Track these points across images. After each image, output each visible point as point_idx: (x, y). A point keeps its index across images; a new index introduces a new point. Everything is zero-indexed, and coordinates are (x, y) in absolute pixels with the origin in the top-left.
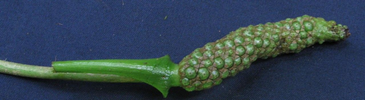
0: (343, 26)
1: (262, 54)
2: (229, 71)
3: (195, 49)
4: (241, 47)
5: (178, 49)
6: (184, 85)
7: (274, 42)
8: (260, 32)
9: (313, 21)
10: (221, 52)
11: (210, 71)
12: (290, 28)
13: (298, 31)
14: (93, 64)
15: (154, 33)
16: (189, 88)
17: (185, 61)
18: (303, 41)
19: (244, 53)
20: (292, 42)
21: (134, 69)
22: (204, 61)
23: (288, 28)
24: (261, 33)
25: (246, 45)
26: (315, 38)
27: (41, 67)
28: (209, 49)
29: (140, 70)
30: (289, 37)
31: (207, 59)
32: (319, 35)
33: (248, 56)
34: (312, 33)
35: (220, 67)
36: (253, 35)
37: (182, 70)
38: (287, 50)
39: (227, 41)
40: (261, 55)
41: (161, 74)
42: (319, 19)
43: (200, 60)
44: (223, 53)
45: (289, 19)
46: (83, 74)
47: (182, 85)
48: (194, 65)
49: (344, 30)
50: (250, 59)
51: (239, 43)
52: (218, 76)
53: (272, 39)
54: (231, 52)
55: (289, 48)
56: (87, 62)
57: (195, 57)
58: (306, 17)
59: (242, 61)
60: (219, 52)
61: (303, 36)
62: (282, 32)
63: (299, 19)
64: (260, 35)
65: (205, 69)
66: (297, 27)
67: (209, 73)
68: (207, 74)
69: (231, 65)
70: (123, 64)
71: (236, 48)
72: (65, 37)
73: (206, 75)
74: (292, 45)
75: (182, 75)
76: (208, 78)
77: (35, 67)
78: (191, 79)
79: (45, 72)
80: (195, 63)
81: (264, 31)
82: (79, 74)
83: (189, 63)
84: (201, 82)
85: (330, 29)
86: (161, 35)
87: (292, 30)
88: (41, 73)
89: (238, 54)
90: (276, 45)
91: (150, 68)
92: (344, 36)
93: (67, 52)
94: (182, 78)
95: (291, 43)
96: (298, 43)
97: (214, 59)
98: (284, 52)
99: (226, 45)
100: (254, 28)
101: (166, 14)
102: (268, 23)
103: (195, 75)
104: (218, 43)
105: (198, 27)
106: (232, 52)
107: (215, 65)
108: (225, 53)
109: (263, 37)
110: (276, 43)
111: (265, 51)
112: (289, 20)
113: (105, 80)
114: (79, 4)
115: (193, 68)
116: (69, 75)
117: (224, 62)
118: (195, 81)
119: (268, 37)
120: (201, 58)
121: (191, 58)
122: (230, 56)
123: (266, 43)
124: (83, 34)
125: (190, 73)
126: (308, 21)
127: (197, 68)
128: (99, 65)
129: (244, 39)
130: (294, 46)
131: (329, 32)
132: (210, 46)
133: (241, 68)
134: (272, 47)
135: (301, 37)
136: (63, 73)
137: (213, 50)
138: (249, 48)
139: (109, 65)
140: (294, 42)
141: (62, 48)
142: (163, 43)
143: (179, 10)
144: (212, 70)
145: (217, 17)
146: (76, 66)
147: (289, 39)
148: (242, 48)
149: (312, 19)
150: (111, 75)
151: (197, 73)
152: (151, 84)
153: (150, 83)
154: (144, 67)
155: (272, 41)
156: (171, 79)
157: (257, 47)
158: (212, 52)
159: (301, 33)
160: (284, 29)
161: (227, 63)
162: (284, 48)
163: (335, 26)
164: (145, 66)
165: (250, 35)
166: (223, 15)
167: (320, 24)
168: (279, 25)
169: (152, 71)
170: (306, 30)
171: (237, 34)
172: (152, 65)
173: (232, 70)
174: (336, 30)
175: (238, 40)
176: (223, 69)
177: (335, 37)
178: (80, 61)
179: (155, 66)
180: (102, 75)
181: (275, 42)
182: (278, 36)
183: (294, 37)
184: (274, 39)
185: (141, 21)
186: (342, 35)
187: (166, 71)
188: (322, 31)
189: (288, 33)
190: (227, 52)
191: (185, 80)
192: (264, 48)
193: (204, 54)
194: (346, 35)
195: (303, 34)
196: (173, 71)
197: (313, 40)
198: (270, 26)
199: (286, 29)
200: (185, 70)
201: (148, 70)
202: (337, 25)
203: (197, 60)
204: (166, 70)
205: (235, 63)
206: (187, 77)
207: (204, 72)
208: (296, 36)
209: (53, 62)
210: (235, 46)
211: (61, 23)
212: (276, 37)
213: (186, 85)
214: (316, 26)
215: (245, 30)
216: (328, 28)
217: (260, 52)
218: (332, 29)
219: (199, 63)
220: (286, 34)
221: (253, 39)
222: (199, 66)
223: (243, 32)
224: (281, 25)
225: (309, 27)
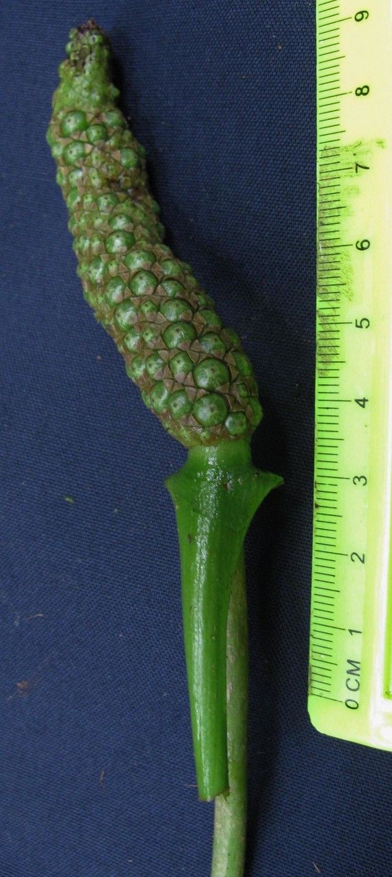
0: (69, 40)
1: (152, 235)
2: (201, 308)
3: (145, 406)
4: (135, 283)
5: (150, 461)
6: (245, 426)
7: (119, 205)
8: (92, 240)
9: (61, 115)
10: (148, 331)
11: (204, 356)
12: (80, 169)
13: (88, 148)
14: (200, 687)
15: (110, 529)
16: (254, 413)
17: (180, 428)
18: (114, 134)
19: (150, 273)
20: (116, 161)
21: (208, 571)
22: (176, 376)
23: (80, 174)
24: (96, 239)
25: (129, 270)
26: (104, 107)
27: (218, 826)
28: (143, 367)
29: (211, 552)
30: (104, 170)
31: (169, 367)
32: (96, 97)
33: (157, 263)
34: (91, 113)
35: (191, 333)
36: (101, 256)
37: (204, 435)
38: (140, 175)
39: (119, 321)
40: (155, 236)
41: (217, 494)
42: (56, 103)
43: (173, 385)
44: (152, 326)
45: (58, 176)
46: (228, 712)
47: (246, 433)
48: (188, 403)
49: (81, 36)
50: (165, 260)
51: (123, 290)
52: (216, 337)
53: (110, 209)
54: (147, 305)
55: (132, 169)
56: (196, 705)
57: (166, 402)
58: (52, 134)
59: (170, 279)
60: (148, 338)
61: (100, 134)
62: (92, 187)
63: (57, 152)
64: (100, 240)
65: (199, 369)
66: (78, 150)
67: (208, 358)
68: (213, 365)
69: (183, 304)
70: (196, 602)
71: (137, 296)
72: (135, 764)
73: (215, 367)
74: (124, 162)
75: (218, 436)
76: (223, 362)
77: (218, 842)
78: (228, 407)
79: (230, 814)
80: (181, 400)
81: (90, 231)
82: (230, 723)
83: (184, 417)
84: (235, 381)
85: (80, 71)
86: (116, 510)
87: (86, 162)
88: (234, 825)
89: (152, 289)
90: (127, 201)
91: (204, 526)
92: (95, 34)
93: (175, 757)
94: (225, 434)
95: (120, 163)
96: (119, 147)
97: (169, 349)
98: (143, 183)
99: (131, 323)
100: (85, 258)
101: (60, 500)
102: (69, 226)
103: (216, 397)
104: (126, 348)
105: (91, 413)
106: (148, 303)
107: (186, 344)
108: (151, 322)
109: (105, 232)
110: (121, 200)
111: (144, 226)
112: (61, 176)
113: (243, 654)
114: (48, 730)
115: (197, 405)
116: (233, 750)
117: (176, 322)
118: (232, 396)
119: (104, 221)
120: (167, 385)
121: (170, 411)
122: (158, 308)
123: (120, 223)
124: (123, 716)
125: (212, 410)
126: (62, 125)
127: (197, 393)
128: (201, 670)
129: (113, 278)
130: (127, 157)
131: (87, 73)
132: (135, 365)
133: (192, 281)
134: (131, 209)
135: (101, 138)
136: (230, 767)
137: (143, 356)
138: (134, 263)
139: (200, 643)
140: (117, 155)
141: (164, 770)
142: (135, 503)
143: (46, 466)
144: (201, 352)
145: (64, 366)
146: (208, 733)
147: (108, 170)
148: (137, 280)
149: (56, 119)
150: (228, 635)
151: (210, 391)
152: (249, 521)
153: (244, 525)
154: (202, 543)
155: (115, 210)
156: (229, 466)
157: (131, 244)
158: (150, 356)
159: (92, 139)
160: (84, 183)
161: (177, 314)
162: (133, 182)
163: (72, 58)
164: (199, 540)
165: (102, 265)
166: (56, 352)
167: (67, 96)
168: (74, 199)
169: (210, 518)
170: (85, 127)
171: (101, 299)
172: (195, 521)
173: (196, 302)
174: (82, 56)
175: (116, 294)
176: (195, 324)
177: (100, 56)
178: (193, 722)
179: (197, 510)
180: (231, 659)
181: (118, 201)
182: (101, 196)
183: (104, 157)
184: (109, 204)
185: (80, 564)
186: (94, 39)
187: (208, 480)
188: (85, 88)
189: (94, 173)
190: (147, 315)
191: (232, 423)
192: (135, 228)
193: (156, 377)
194: (93, 29)
195: (94, 133)
196: (208, 461)
197: (111, 111)
198: (77, 221)
199: (83, 178)
200: (204, 427)
201: (208, 531)
202: (68, 57)
203: (172, 395)
204: (206, 480)
205: (178, 294)
206: (222, 419)
207: (208, 372)
208: (99, 152)
209: (201, 799)
210: (131, 298)
211: (100, 775)
212: (103, 202)
213: (244, 420)
214: (74, 105)
215: (89, 281)
216: (77, 76)
217: (145, 237)
218: (79, 65)
219: (181, 388)
220: (96, 176)
221: (112, 257)
222: (191, 388)
223: (93, 285)
224: (74, 192)
225: (76, 121)
